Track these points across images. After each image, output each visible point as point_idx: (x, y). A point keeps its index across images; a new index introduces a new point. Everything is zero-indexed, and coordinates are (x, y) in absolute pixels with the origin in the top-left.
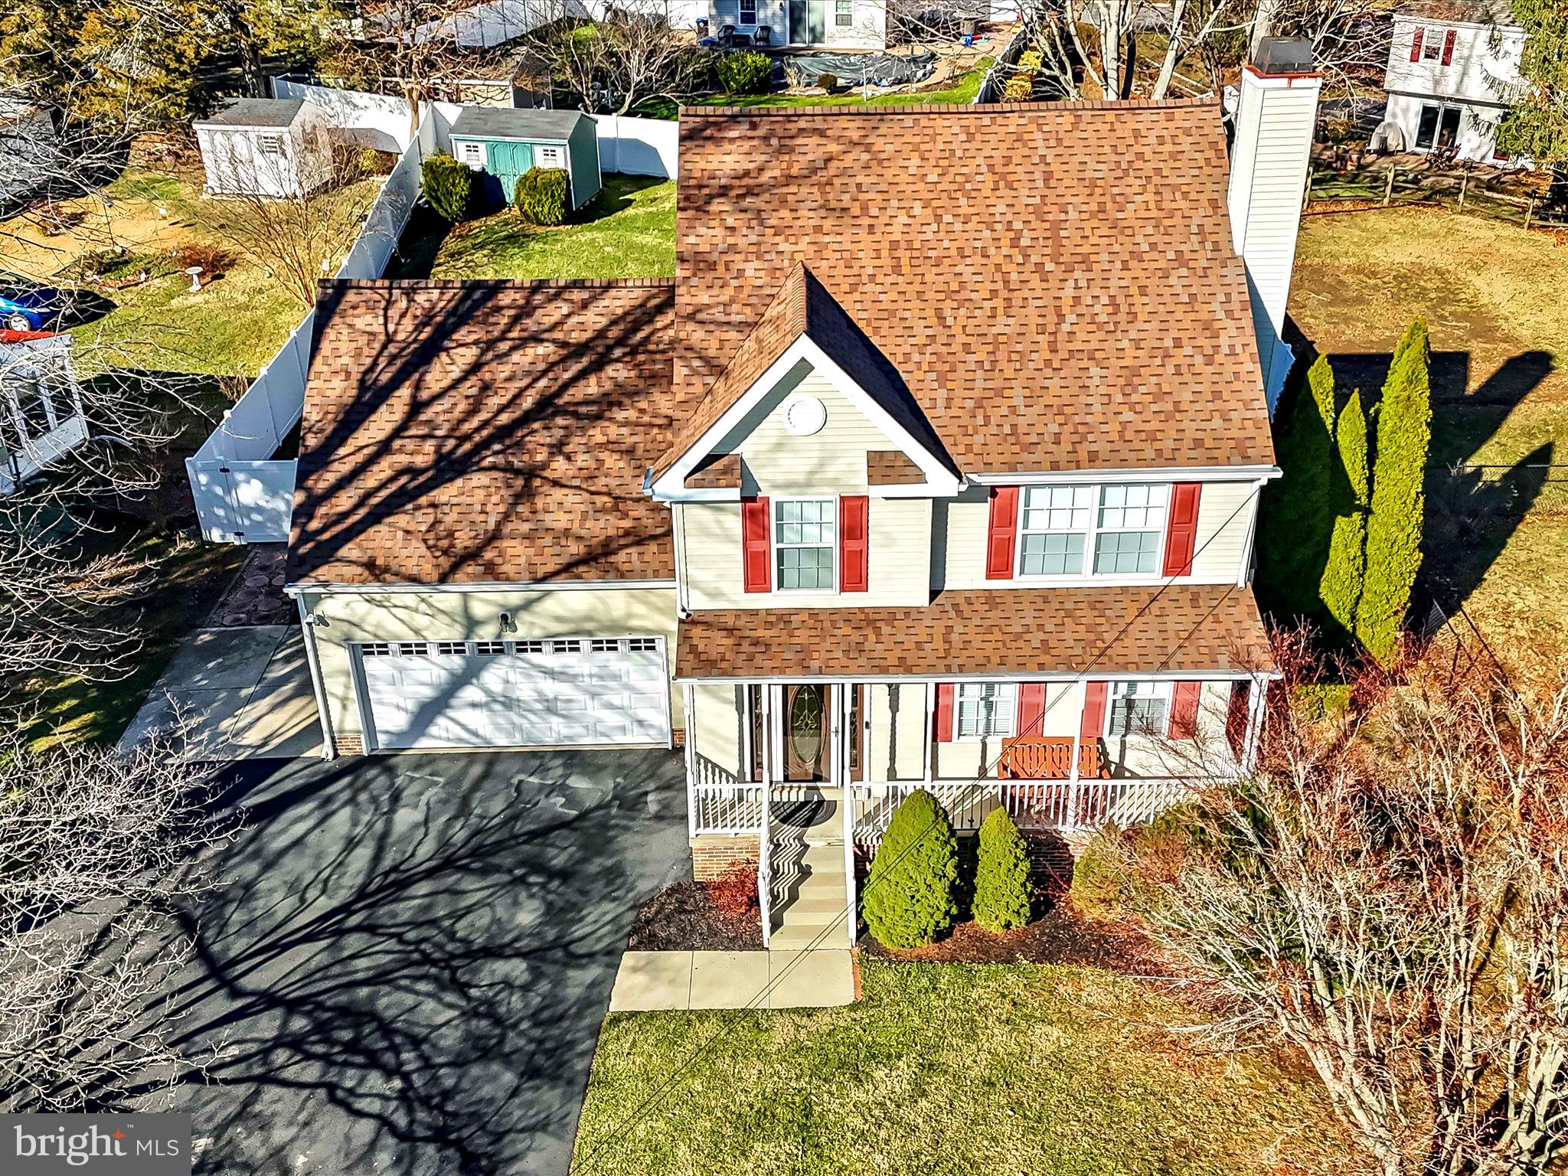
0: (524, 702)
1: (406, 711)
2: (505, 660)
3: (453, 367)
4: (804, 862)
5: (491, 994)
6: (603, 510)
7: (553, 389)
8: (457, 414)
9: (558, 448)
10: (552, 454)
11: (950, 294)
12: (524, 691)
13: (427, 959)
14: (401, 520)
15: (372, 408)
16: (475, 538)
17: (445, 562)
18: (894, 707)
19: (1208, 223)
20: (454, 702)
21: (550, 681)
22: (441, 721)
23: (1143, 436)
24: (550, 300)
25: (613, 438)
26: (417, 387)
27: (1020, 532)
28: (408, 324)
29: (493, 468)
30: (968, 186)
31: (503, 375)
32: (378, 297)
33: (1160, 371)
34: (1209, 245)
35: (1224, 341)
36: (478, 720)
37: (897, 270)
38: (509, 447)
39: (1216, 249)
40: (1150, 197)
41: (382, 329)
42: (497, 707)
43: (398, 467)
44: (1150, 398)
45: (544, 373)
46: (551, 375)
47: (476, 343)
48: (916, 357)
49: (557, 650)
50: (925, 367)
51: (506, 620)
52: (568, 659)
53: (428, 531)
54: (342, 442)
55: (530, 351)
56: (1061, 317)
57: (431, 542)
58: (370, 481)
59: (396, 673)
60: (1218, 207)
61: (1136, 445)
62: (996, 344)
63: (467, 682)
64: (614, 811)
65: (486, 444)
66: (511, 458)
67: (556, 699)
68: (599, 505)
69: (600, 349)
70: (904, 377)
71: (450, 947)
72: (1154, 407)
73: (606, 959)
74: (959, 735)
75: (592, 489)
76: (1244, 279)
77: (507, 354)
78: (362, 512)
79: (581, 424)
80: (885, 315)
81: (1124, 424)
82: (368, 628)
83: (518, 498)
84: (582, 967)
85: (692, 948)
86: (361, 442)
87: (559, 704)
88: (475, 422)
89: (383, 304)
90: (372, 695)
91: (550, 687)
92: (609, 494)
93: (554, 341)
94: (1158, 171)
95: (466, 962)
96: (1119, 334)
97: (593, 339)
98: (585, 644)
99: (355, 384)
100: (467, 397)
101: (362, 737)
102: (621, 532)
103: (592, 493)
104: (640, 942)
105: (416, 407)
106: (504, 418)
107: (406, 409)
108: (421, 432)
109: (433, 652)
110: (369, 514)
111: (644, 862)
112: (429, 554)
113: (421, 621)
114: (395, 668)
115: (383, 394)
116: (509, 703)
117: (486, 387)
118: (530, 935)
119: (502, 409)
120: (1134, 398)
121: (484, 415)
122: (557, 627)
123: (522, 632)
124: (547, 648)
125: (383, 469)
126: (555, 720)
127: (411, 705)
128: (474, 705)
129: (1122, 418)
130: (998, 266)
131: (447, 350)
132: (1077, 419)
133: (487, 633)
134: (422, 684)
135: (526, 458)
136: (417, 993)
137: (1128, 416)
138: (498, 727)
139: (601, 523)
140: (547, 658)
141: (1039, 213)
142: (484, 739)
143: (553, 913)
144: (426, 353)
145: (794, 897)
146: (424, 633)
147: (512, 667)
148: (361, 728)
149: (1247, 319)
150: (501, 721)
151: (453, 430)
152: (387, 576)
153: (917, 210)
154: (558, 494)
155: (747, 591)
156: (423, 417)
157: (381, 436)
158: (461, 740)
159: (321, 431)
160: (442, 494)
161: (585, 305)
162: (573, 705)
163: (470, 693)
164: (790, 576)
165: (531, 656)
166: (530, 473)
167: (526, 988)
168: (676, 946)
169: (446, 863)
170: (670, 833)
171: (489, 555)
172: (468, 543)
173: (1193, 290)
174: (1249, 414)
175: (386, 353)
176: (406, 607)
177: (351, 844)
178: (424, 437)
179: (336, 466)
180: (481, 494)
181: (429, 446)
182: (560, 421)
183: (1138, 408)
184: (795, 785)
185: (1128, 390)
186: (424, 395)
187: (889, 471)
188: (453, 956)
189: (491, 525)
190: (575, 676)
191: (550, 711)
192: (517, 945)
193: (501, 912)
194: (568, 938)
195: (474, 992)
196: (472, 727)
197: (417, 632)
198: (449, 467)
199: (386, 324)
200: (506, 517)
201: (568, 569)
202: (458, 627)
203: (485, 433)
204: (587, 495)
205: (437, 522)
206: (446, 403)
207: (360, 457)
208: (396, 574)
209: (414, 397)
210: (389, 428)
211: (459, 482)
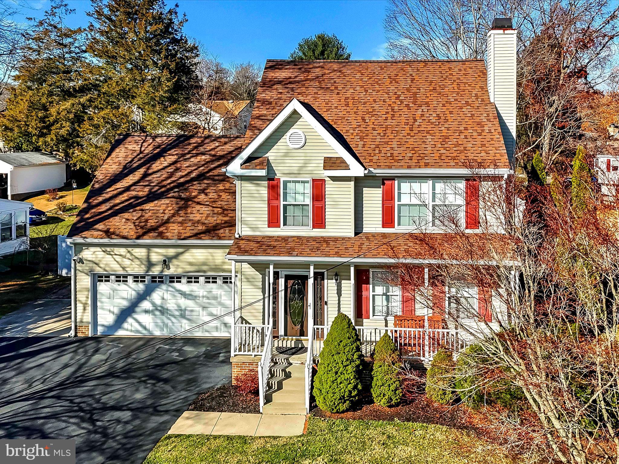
0: (170, 310)
1: (113, 313)
2: (164, 287)
3: (165, 162)
4: (287, 370)
5: (107, 424)
6: (218, 214)
7: (205, 171)
8: (162, 178)
9: (203, 191)
10: (199, 193)
11: (368, 113)
12: (171, 305)
13: (81, 410)
14: (126, 215)
15: (127, 175)
16: (157, 222)
17: (140, 231)
18: (339, 293)
19: (479, 94)
20: (138, 309)
21: (183, 299)
22: (130, 320)
23: (450, 158)
24: (212, 141)
25: (227, 187)
26: (148, 169)
27: (397, 203)
28: (150, 148)
29: (173, 197)
30: (379, 82)
31: (185, 165)
32: (140, 139)
33: (458, 137)
34: (480, 100)
35: (486, 128)
36: (147, 320)
37: (347, 105)
38: (181, 190)
39: (483, 100)
40: (455, 85)
41: (139, 149)
42: (157, 313)
43: (130, 196)
44: (453, 146)
45: (203, 165)
46: (206, 166)
47: (176, 154)
48: (352, 131)
49: (189, 282)
50: (355, 134)
51: (166, 263)
52: (194, 287)
53: (137, 219)
54: (109, 187)
55: (199, 158)
56: (415, 120)
57: (137, 224)
58: (117, 201)
59: (111, 292)
60: (484, 89)
61: (447, 161)
62: (387, 128)
63: (145, 299)
64: (202, 359)
65: (172, 189)
66: (181, 194)
67: (185, 309)
68: (216, 212)
69: (229, 158)
70: (345, 137)
71: (95, 405)
72: (455, 149)
73: (175, 413)
74: (373, 315)
75: (214, 206)
76: (495, 109)
77: (190, 158)
78: (110, 212)
79: (215, 182)
80: (340, 118)
81: (441, 155)
82: (102, 266)
83: (180, 209)
84: (161, 415)
85: (222, 411)
86: (118, 187)
87: (187, 312)
88: (169, 181)
89: (142, 141)
90: (99, 304)
91: (184, 302)
92: (221, 208)
93: (210, 155)
94: (459, 79)
95: (101, 411)
96: (440, 126)
97: (227, 154)
98: (202, 279)
99: (122, 167)
100: (168, 172)
101: (90, 326)
102: (223, 222)
103: (213, 207)
104: (195, 408)
105: (145, 175)
106: (182, 180)
107: (141, 176)
108: (144, 184)
109: (130, 279)
110: (112, 213)
111: (209, 378)
112: (134, 228)
113: (127, 262)
114: (111, 289)
115: (132, 171)
116: (163, 311)
117: (177, 169)
118: (138, 402)
119: (182, 177)
120: (446, 146)
121: (173, 179)
122: (189, 268)
123: (172, 271)
124: (184, 280)
125: (125, 196)
126: (184, 321)
127: (116, 310)
128: (146, 312)
129: (440, 152)
130: (390, 105)
131: (164, 156)
132: (420, 152)
133: (156, 270)
134: (124, 299)
135: (187, 194)
136: (69, 423)
137: (443, 151)
138: (157, 325)
139: (215, 218)
140: (183, 286)
141: (408, 90)
142: (149, 331)
143: (154, 394)
144: (155, 158)
145: (280, 387)
146: (127, 269)
147: (167, 291)
148: (90, 320)
149: (496, 122)
150: (159, 321)
151: (159, 183)
152: (113, 236)
153: (358, 88)
154: (198, 207)
155: (269, 227)
156: (147, 179)
157: (127, 185)
158: (138, 331)
159: (102, 182)
160: (147, 206)
161: (226, 143)
162: (194, 313)
163: (146, 305)
164: (290, 220)
165: (176, 285)
166: (188, 200)
167: (127, 423)
168: (214, 410)
169: (111, 374)
170: (226, 367)
171: (161, 229)
172: (153, 224)
173: (473, 113)
174: (498, 152)
175: (138, 157)
176: (120, 255)
177: (66, 366)
178: (145, 186)
179: (104, 195)
180: (164, 207)
181: (147, 189)
182: (206, 181)
183: (447, 149)
184: (290, 338)
185: (443, 143)
186: (150, 171)
187: (333, 165)
188: (95, 409)
189: (166, 217)
190: (196, 297)
191: (183, 316)
192: (130, 406)
193: (128, 393)
194: (156, 405)
195: (99, 423)
196: (144, 324)
197: (124, 268)
198: (152, 197)
199: (141, 148)
200: (173, 215)
201: (196, 236)
202: (143, 266)
203: (172, 185)
204: (211, 208)
205: (142, 216)
206: (158, 175)
207: (115, 192)
208: (117, 235)
209: (145, 172)
210: (131, 182)
211: (156, 202)
